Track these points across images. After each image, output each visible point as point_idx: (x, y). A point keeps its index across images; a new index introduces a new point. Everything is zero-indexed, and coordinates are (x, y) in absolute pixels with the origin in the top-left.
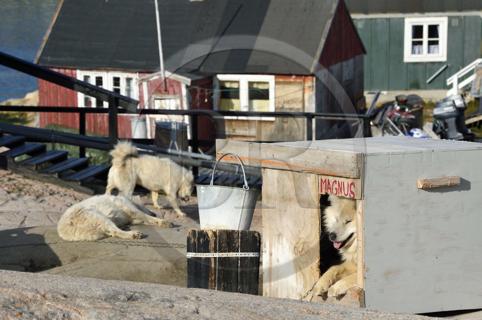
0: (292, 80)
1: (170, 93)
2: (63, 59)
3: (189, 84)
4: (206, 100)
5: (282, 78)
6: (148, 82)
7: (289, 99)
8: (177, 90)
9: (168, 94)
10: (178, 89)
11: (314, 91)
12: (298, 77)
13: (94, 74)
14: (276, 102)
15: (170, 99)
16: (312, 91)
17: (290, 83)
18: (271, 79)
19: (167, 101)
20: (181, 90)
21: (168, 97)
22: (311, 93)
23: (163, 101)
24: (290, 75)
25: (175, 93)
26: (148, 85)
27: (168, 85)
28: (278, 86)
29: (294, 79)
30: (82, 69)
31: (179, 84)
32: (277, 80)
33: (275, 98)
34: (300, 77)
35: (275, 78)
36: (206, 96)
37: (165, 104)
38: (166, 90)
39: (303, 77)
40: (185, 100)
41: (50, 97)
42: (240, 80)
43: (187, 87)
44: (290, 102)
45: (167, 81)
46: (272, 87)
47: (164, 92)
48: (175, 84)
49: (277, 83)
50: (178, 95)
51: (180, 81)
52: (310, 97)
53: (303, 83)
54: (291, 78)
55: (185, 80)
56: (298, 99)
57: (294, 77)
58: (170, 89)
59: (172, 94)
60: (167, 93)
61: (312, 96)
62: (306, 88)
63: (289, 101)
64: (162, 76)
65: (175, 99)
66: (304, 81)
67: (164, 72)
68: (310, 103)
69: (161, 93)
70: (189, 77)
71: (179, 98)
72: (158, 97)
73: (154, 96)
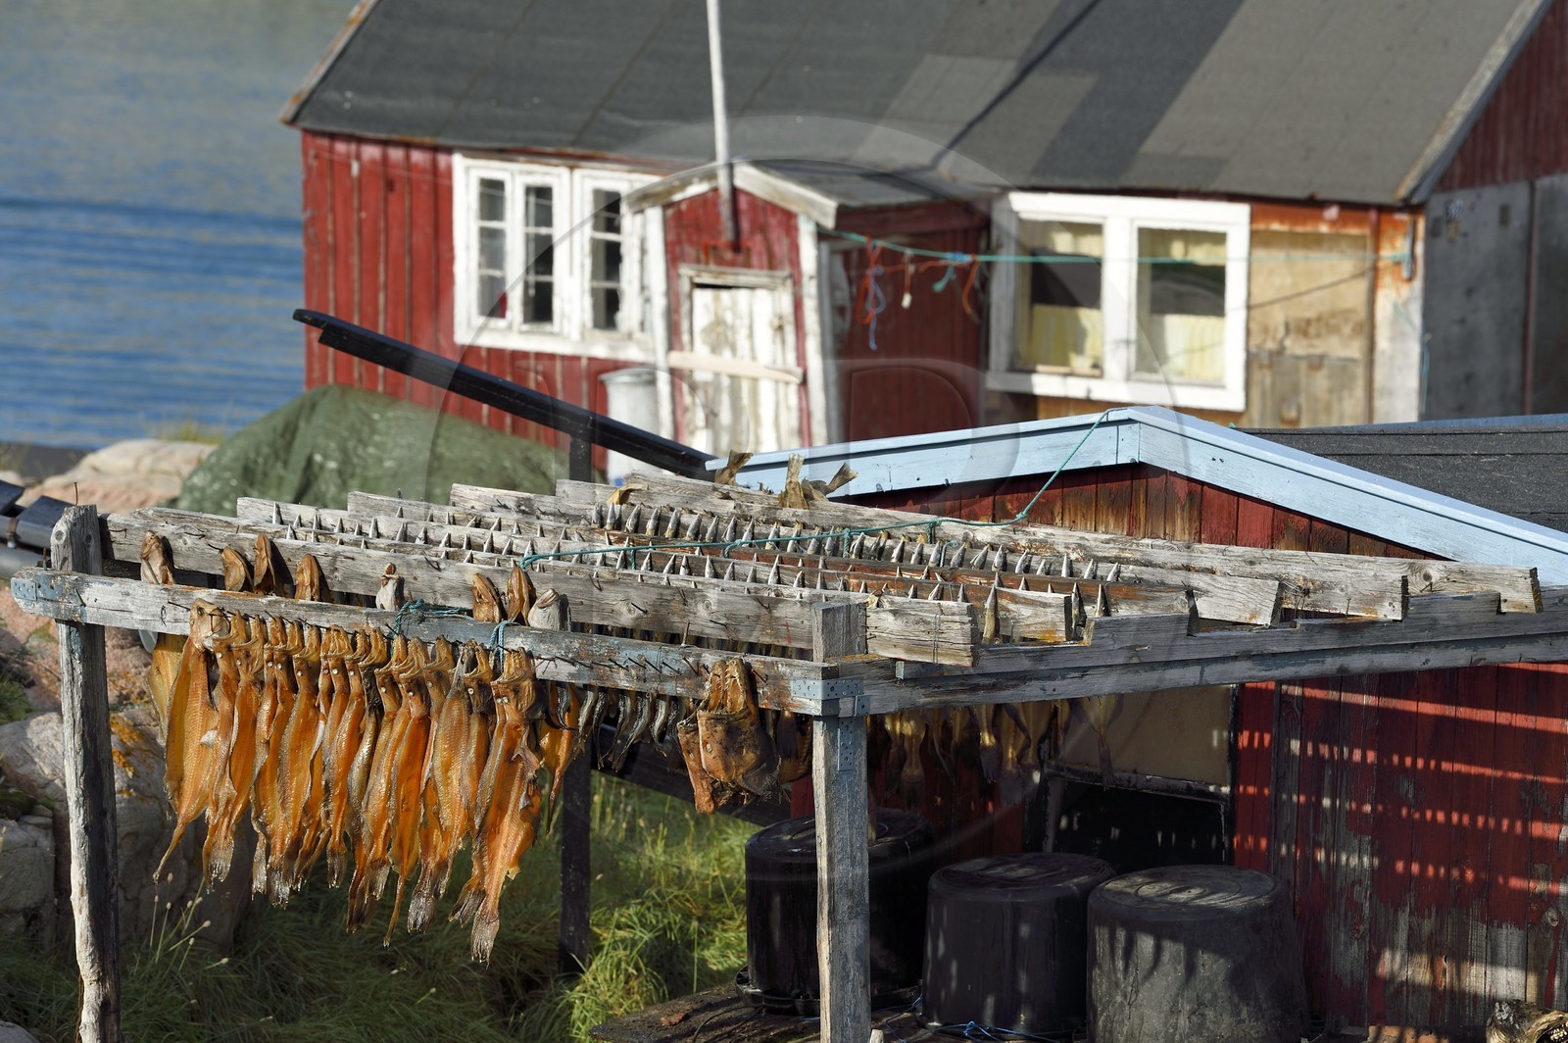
0: (1324, 229)
1: (755, 260)
2: (406, 104)
3: (829, 223)
4: (907, 301)
5: (1282, 221)
6: (666, 206)
7: (1311, 314)
8: (781, 248)
9: (748, 265)
10: (785, 242)
11: (1418, 284)
12: (1350, 214)
13: (521, 172)
14: (1254, 326)
15: (752, 288)
16: (1410, 279)
17: (1315, 241)
18: (1232, 219)
19: (742, 295)
20: (795, 248)
21: (745, 277)
22: (1405, 291)
23: (725, 295)
24: (1313, 204)
25: (772, 264)
26: (665, 221)
27: (745, 225)
28: (1261, 253)
29: (1333, 223)
30: (472, 152)
31: (788, 220)
32: (1261, 226)
33: (1249, 308)
34: (1360, 214)
35: (1253, 218)
36: (907, 282)
37: (734, 307)
38: (736, 246)
39: (1373, 215)
40: (810, 296)
41: (348, 268)
42: (1104, 218)
43: (822, 235)
44: (1312, 330)
45: (743, 203)
46: (1235, 257)
47: (729, 255)
48: (773, 221)
49: (1257, 239)
50: (786, 272)
51: (793, 208)
52: (1399, 311)
53: (1369, 243)
54: (1319, 219)
55: (811, 203)
56: (1346, 313)
57: (1332, 212)
58: (756, 244)
59: (761, 267)
60: (741, 258)
61: (1406, 304)
62: (1381, 264)
63: (1308, 322)
64: (722, 181)
65: (771, 288)
66: (1377, 234)
67: (731, 167)
68: (1397, 336)
69: (720, 262)
70: (828, 193)
71: (789, 283)
72: (706, 279)
73: (686, 271)
